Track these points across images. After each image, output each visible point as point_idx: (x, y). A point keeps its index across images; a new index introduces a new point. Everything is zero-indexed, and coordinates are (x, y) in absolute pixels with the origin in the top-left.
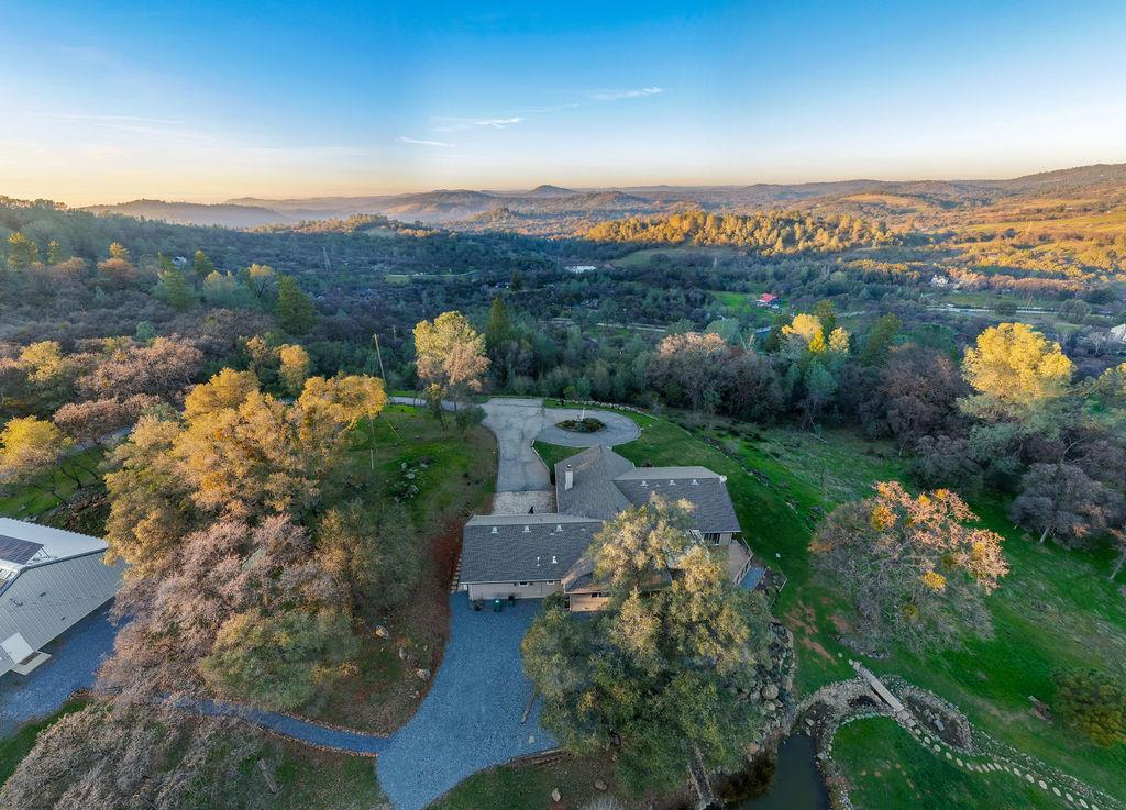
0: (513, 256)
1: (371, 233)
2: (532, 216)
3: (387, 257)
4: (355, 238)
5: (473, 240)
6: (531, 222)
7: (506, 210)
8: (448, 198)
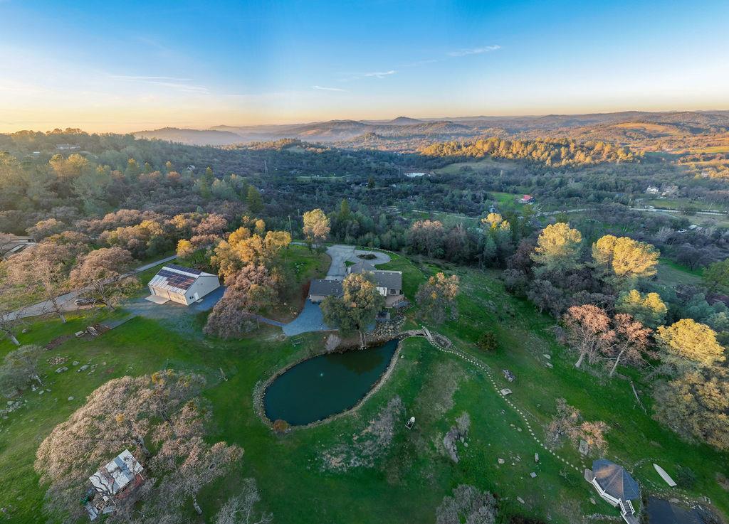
0: (373, 165)
1: (291, 150)
2: (390, 138)
3: (299, 165)
4: (282, 153)
5: (351, 155)
6: (389, 142)
7: (374, 134)
8: (339, 125)
